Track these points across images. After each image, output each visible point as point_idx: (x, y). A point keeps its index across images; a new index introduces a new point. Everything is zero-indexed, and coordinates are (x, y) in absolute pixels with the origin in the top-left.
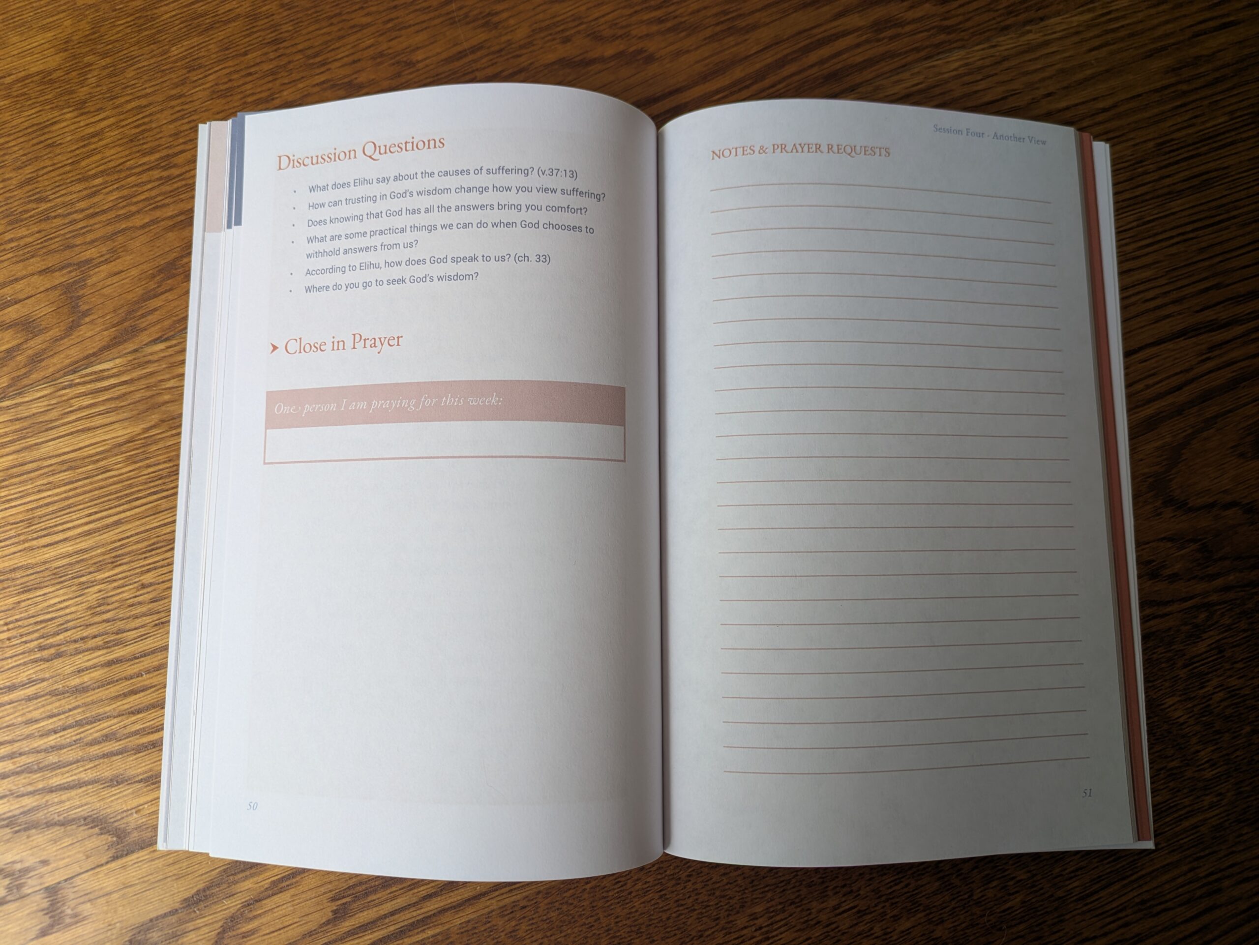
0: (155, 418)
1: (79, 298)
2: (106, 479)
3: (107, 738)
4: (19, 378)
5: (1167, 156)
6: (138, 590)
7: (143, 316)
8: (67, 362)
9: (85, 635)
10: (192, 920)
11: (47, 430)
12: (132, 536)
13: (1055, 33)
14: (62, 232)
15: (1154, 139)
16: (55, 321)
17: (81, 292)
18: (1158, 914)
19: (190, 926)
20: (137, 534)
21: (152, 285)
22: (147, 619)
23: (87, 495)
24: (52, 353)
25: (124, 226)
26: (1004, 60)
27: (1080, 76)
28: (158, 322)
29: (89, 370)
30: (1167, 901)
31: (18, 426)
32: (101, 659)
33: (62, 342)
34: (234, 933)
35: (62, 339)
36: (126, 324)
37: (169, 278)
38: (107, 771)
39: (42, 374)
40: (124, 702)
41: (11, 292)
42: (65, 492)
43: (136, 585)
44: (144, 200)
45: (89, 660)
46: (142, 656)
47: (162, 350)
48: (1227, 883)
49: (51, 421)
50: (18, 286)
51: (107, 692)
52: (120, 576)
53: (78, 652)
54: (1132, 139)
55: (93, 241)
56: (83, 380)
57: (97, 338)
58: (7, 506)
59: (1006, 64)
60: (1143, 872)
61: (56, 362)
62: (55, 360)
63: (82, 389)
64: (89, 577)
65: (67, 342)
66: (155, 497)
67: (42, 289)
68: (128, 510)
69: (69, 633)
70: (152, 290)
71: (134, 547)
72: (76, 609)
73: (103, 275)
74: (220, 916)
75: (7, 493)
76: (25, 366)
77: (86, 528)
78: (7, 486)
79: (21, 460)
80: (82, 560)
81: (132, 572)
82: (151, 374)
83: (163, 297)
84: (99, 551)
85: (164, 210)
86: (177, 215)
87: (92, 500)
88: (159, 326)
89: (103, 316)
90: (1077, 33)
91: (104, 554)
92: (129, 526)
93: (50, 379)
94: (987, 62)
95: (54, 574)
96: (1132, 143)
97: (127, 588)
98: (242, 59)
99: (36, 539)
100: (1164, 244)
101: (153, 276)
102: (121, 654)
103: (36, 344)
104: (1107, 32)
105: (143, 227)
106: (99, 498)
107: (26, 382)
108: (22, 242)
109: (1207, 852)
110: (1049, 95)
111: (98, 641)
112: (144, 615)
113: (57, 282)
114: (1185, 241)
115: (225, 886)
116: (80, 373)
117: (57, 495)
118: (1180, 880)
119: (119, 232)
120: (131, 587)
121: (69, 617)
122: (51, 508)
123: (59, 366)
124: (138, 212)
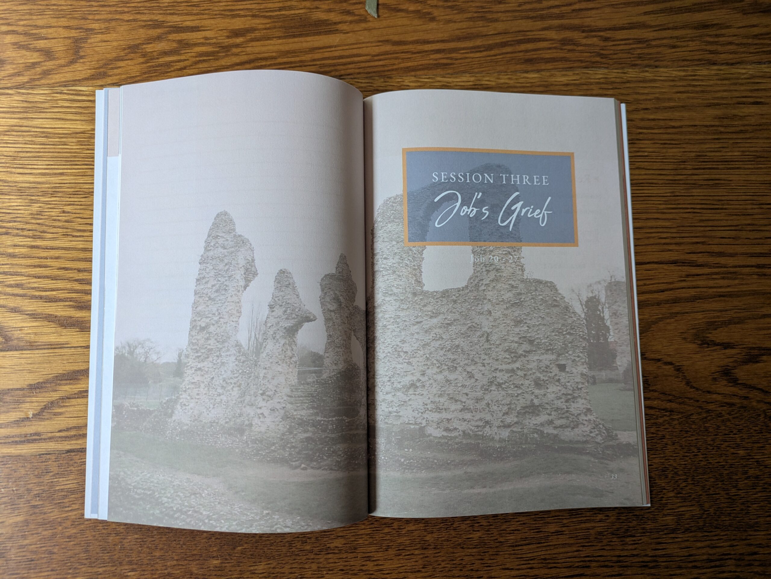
1: (81, 48)
2: (62, 149)
3: (18, 286)
4: (34, 80)
5: (700, 164)
6: (60, 213)
7: (112, 69)
8: (63, 80)
9: (24, 227)
10: (29, 397)
11: (40, 112)
12: (67, 183)
13: (661, 76)
14: (83, 9)
15: (696, 152)
16: (64, 56)
17: (83, 45)
18: (551, 568)
19: (28, 399)
20: (70, 183)
21: (122, 54)
22: (60, 230)
23: (50, 154)
24: (56, 72)
25: (117, 17)
26: (628, 82)
27: (667, 104)
28: (119, 74)
29: (73, 88)
30: (558, 563)
31: (25, 105)
32: (29, 243)
33: (64, 68)
34: (50, 411)
35: (64, 66)
36: (102, 70)
37: (132, 53)
38: (12, 303)
39: (48, 82)
40: (33, 270)
41: (45, 32)
42: (39, 148)
43: (60, 210)
44: (133, 7)
45: (22, 242)
46: (50, 249)
48: (594, 564)
49: (44, 108)
50: (50, 30)
51: (26, 261)
52: (53, 203)
53: (17, 235)
54: (684, 148)
55: (98, 20)
56: (68, 92)
57: (84, 72)
58: (5, 145)
59: (628, 85)
60: (551, 544)
61: (57, 78)
62: (57, 76)
63: (66, 97)
64: (37, 197)
65: (66, 69)
66: (86, 167)
67: (62, 36)
68: (70, 169)
69: (16, 224)
70: (121, 56)
71: (66, 190)
72: (24, 212)
73: (98, 40)
74: (45, 399)
75: (7, 138)
76: (40, 74)
77: (44, 171)
78: (9, 135)
79: (21, 124)
80: (36, 187)
81: (60, 203)
83: (126, 62)
84: (47, 186)
85: (142, 16)
86: (148, 21)
87: (52, 158)
88: (118, 77)
89: (90, 62)
90: (673, 81)
91: (48, 188)
92: (67, 178)
93: (51, 86)
94: (618, 80)
95: (18, 190)
96: (684, 150)
97: (55, 210)
99: (15, 168)
100: (682, 211)
101: (125, 49)
102: (40, 244)
103: (50, 65)
104: (690, 85)
105: (128, 21)
106: (56, 157)
107: (37, 83)
108: (60, 8)
109: (589, 544)
110: (647, 109)
111: (30, 233)
112: (59, 227)
113: (72, 35)
114: (694, 213)
115: (54, 384)
116: (68, 88)
117: (34, 148)
118: (570, 554)
119: (114, 20)
120: (57, 210)
121: (19, 215)
122: (28, 155)
123: (58, 80)
124: (128, 12)
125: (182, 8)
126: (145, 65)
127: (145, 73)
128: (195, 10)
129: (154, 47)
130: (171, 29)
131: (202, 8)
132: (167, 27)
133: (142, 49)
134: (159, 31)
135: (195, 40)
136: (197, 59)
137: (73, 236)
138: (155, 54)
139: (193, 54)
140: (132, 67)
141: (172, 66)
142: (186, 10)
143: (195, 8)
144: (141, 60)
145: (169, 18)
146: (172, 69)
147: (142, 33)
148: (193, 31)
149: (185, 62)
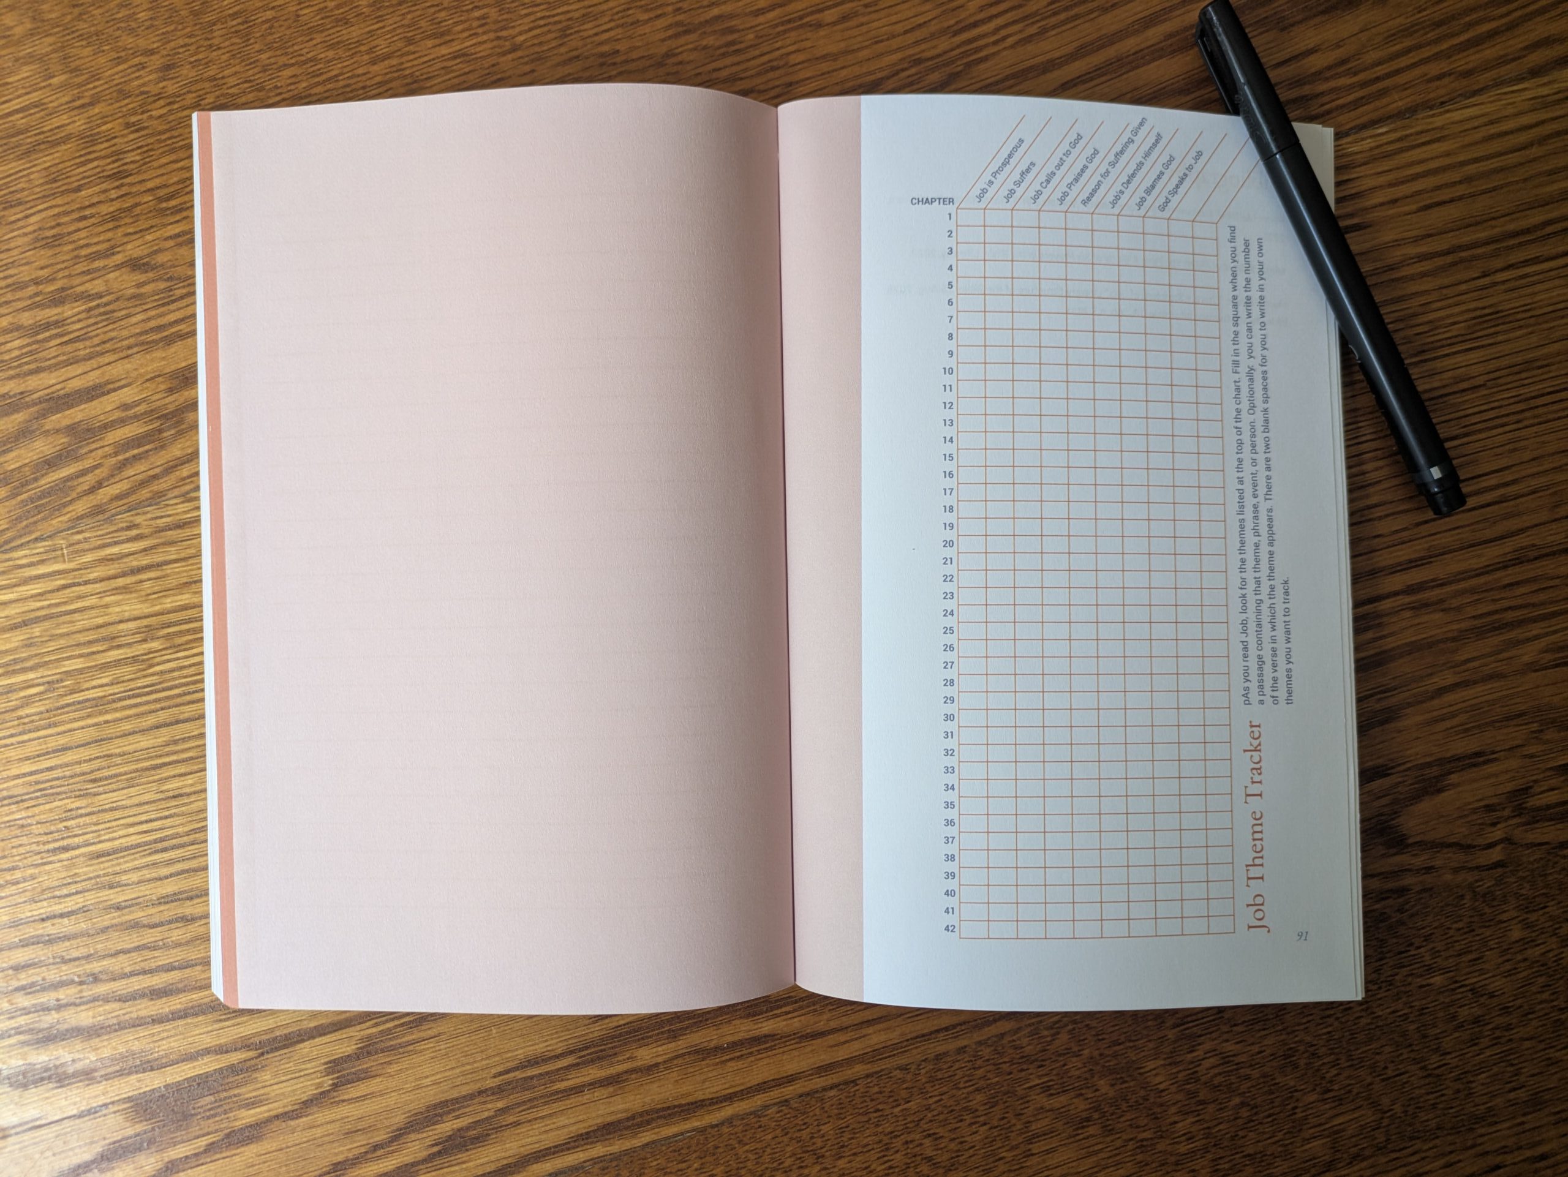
98: (73, 196)
125: (53, 352)
126: (14, 502)
127: (19, 519)
128: (82, 349)
129: (19, 456)
130: (44, 405)
131: (96, 341)
132: (35, 404)
134: (19, 417)
135: (102, 417)
136: (120, 458)
138: (26, 471)
139: (107, 449)
141: (72, 488)
142: (64, 354)
143: (80, 345)
145: (33, 382)
146: (74, 495)
148: (92, 399)
149: (97, 472)
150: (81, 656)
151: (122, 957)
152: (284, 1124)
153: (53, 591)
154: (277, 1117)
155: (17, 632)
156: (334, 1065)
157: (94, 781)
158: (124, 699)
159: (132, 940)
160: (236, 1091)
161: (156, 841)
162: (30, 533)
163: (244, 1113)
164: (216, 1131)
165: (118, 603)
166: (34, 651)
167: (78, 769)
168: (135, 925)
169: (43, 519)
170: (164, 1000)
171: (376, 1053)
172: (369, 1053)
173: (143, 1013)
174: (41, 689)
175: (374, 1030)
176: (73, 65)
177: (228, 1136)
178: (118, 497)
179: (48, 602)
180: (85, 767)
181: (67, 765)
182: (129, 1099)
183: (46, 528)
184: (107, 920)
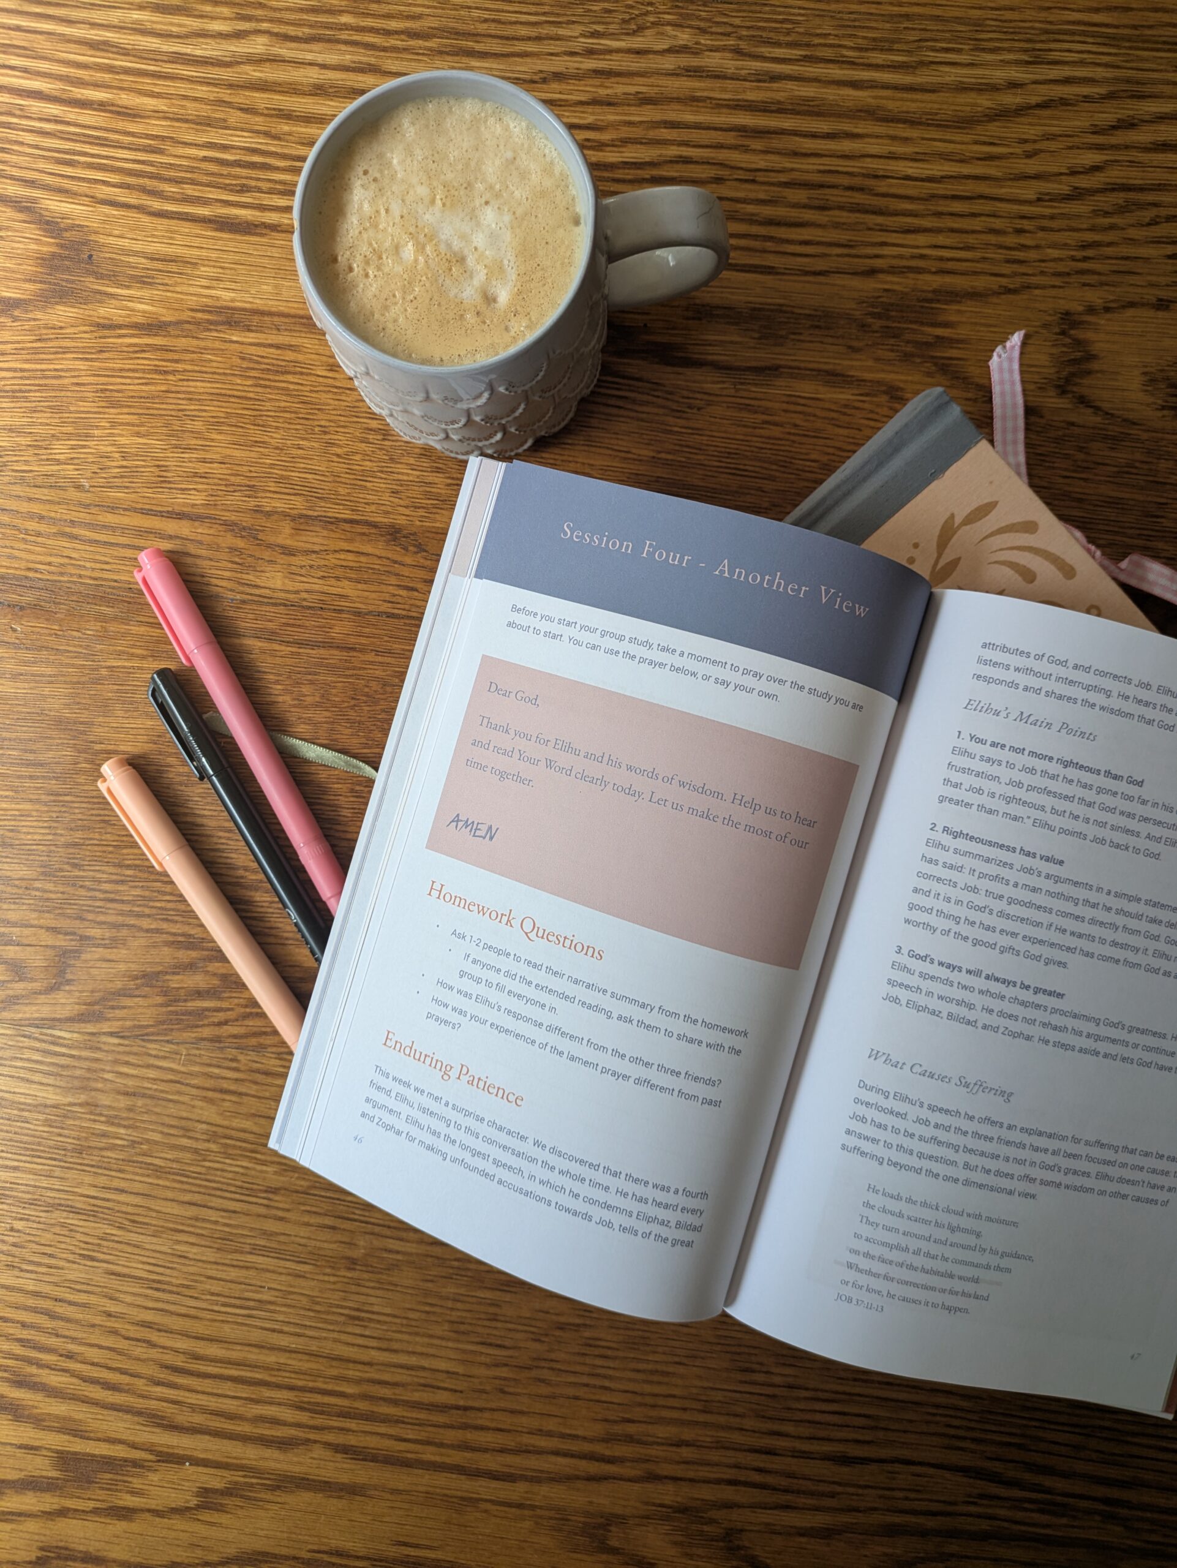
0: (83, 1098)
1: (69, 966)
2: (22, 1128)
7: (113, 1008)
8: (36, 1015)
14: (81, 902)
16: (42, 976)
17: (72, 962)
20: (26, 1185)
21: (132, 985)
24: (27, 1001)
25: (132, 922)
29: (49, 1031)
33: (40, 996)
35: (40, 993)
36: (97, 1007)
37: (148, 986)
39: (13, 1015)
41: (19, 934)
44: (160, 908)
47: (114, 1045)
50: (27, 931)
55: (104, 923)
57: (69, 1008)
61: (29, 1012)
62: (27, 1009)
63: (38, 1045)
65: (42, 998)
66: (54, 1163)
67: (43, 943)
70: (129, 989)
71: (20, 1195)
73: (97, 956)
82: (97, 1060)
83: (135, 1000)
85: (172, 925)
86: (179, 935)
88: (120, 1023)
89: (81, 992)
93: (16, 1024)
101: (136, 978)
103: (20, 987)
105: (147, 931)
108: (46, 895)
113: (58, 944)
119: (127, 925)
123: (28, 1016)
124: (149, 916)
126: (164, 1009)
127: (163, 1023)
129: (182, 981)
133: (164, 981)
134: (194, 954)
136: (248, 1010)
137: (22, 1270)
138: (182, 993)
140: (144, 1010)
141: (206, 1017)
144: (159, 1000)
146: (206, 1022)
147: (167, 955)
149: (229, 1013)
150: (162, 1133)
151: (96, 1350)
152: (151, 1518)
153: (163, 1081)
154: (149, 1511)
155: (127, 1098)
156: (205, 1492)
157: (134, 1221)
158: (177, 1174)
159: (109, 1341)
160: (130, 1479)
161: (154, 1281)
162: (166, 1035)
163: (128, 1497)
164: (103, 1501)
165: (202, 1108)
166: (131, 1115)
167: (124, 1208)
168: (115, 1332)
169: (179, 1029)
170: (110, 1393)
171: (236, 1496)
172: (231, 1495)
173: (92, 1395)
174: (125, 1143)
175: (242, 1479)
176: (335, 737)
177: (111, 1508)
178: (235, 1036)
179: (155, 1087)
180: (130, 1209)
181: (119, 1202)
182: (57, 1452)
183: (176, 1036)
184: (98, 1320)
